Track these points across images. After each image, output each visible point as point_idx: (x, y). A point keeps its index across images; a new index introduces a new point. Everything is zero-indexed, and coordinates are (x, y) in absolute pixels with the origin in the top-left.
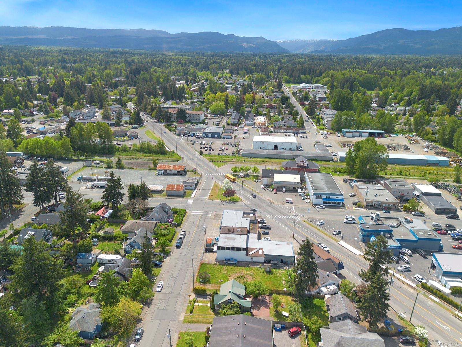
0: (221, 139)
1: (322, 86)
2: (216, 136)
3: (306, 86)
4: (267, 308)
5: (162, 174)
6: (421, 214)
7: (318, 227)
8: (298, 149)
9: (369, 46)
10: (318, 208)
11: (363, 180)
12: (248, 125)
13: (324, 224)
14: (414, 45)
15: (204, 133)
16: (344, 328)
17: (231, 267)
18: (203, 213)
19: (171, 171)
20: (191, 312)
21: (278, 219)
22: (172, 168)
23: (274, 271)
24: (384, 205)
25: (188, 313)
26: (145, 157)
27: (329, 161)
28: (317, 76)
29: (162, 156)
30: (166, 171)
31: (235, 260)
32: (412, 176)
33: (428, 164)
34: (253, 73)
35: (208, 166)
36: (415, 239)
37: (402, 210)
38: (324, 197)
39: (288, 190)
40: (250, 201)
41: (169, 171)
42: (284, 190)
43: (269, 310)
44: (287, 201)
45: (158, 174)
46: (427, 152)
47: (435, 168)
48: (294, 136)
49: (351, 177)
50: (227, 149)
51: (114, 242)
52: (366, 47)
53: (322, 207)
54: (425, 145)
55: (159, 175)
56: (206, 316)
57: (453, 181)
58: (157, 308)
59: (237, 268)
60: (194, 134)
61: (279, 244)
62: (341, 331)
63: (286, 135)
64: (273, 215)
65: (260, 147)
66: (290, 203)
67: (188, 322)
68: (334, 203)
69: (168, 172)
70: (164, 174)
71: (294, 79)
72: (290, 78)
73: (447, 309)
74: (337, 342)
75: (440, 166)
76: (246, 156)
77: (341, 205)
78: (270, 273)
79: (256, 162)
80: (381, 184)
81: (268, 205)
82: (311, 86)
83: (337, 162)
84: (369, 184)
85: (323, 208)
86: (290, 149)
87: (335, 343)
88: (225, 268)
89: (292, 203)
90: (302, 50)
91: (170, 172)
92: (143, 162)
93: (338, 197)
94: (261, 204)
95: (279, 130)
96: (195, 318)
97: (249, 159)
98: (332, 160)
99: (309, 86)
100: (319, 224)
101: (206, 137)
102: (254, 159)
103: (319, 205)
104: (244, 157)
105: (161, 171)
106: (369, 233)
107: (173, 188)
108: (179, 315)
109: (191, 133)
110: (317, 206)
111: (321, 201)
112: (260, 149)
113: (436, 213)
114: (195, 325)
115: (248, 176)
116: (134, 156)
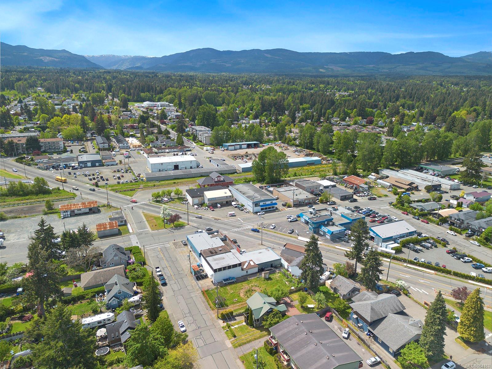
0: (105, 167)
1: (167, 103)
2: (97, 164)
3: (152, 105)
4: (293, 308)
5: (69, 216)
6: (334, 203)
7: (273, 230)
8: (198, 167)
9: (186, 64)
10: (260, 215)
11: (275, 185)
12: (123, 149)
13: (275, 227)
14: (225, 64)
15: (80, 163)
16: (365, 297)
17: (233, 286)
18: (160, 245)
19: (80, 210)
20: (235, 336)
21: (235, 232)
22: (80, 206)
23: (271, 276)
24: (306, 201)
25: (231, 339)
26: (22, 202)
27: (234, 173)
28: (158, 94)
29: (47, 196)
30: (73, 211)
31: (233, 278)
32: (304, 176)
33: (308, 164)
34: (79, 92)
35: (117, 197)
36: (349, 221)
37: (319, 203)
38: (261, 204)
39: (223, 205)
40: (197, 223)
41: (78, 210)
42: (219, 205)
43: (296, 308)
44: (230, 215)
45: (62, 217)
46: (299, 155)
47: (314, 167)
48: (183, 154)
49: (262, 184)
50: (123, 176)
51: (81, 303)
52: (183, 64)
53: (262, 214)
54: (294, 149)
55: (64, 218)
56: (251, 334)
57: (333, 174)
58: (198, 346)
59: (239, 284)
60: (66, 165)
61: (260, 253)
62: (365, 300)
63: (174, 155)
64: (229, 230)
65: (160, 170)
66: (234, 216)
67: (240, 346)
68: (269, 208)
69: (76, 212)
70: (71, 216)
71: (133, 97)
72: (128, 96)
73: (399, 264)
74: (370, 308)
75: (316, 165)
76: (152, 181)
77: (275, 208)
78: (269, 279)
79: (168, 185)
80: (292, 185)
81: (216, 222)
82: (156, 104)
83: (240, 173)
84: (280, 187)
85: (264, 214)
86: (191, 168)
87: (370, 310)
88: (228, 288)
89: (235, 216)
90: (117, 66)
91: (79, 212)
92: (27, 207)
93: (272, 202)
94: (209, 223)
95: (163, 151)
96: (243, 340)
97: (157, 183)
98: (236, 172)
99: (154, 104)
100: (272, 227)
101: (85, 167)
102: (163, 182)
103: (259, 212)
104: (151, 182)
105: (67, 212)
106: (318, 225)
107: (105, 228)
108: (224, 344)
109: (62, 165)
110: (259, 214)
111: (259, 208)
112: (160, 171)
113: (341, 200)
114: (248, 346)
115: (172, 200)
116: (5, 202)
